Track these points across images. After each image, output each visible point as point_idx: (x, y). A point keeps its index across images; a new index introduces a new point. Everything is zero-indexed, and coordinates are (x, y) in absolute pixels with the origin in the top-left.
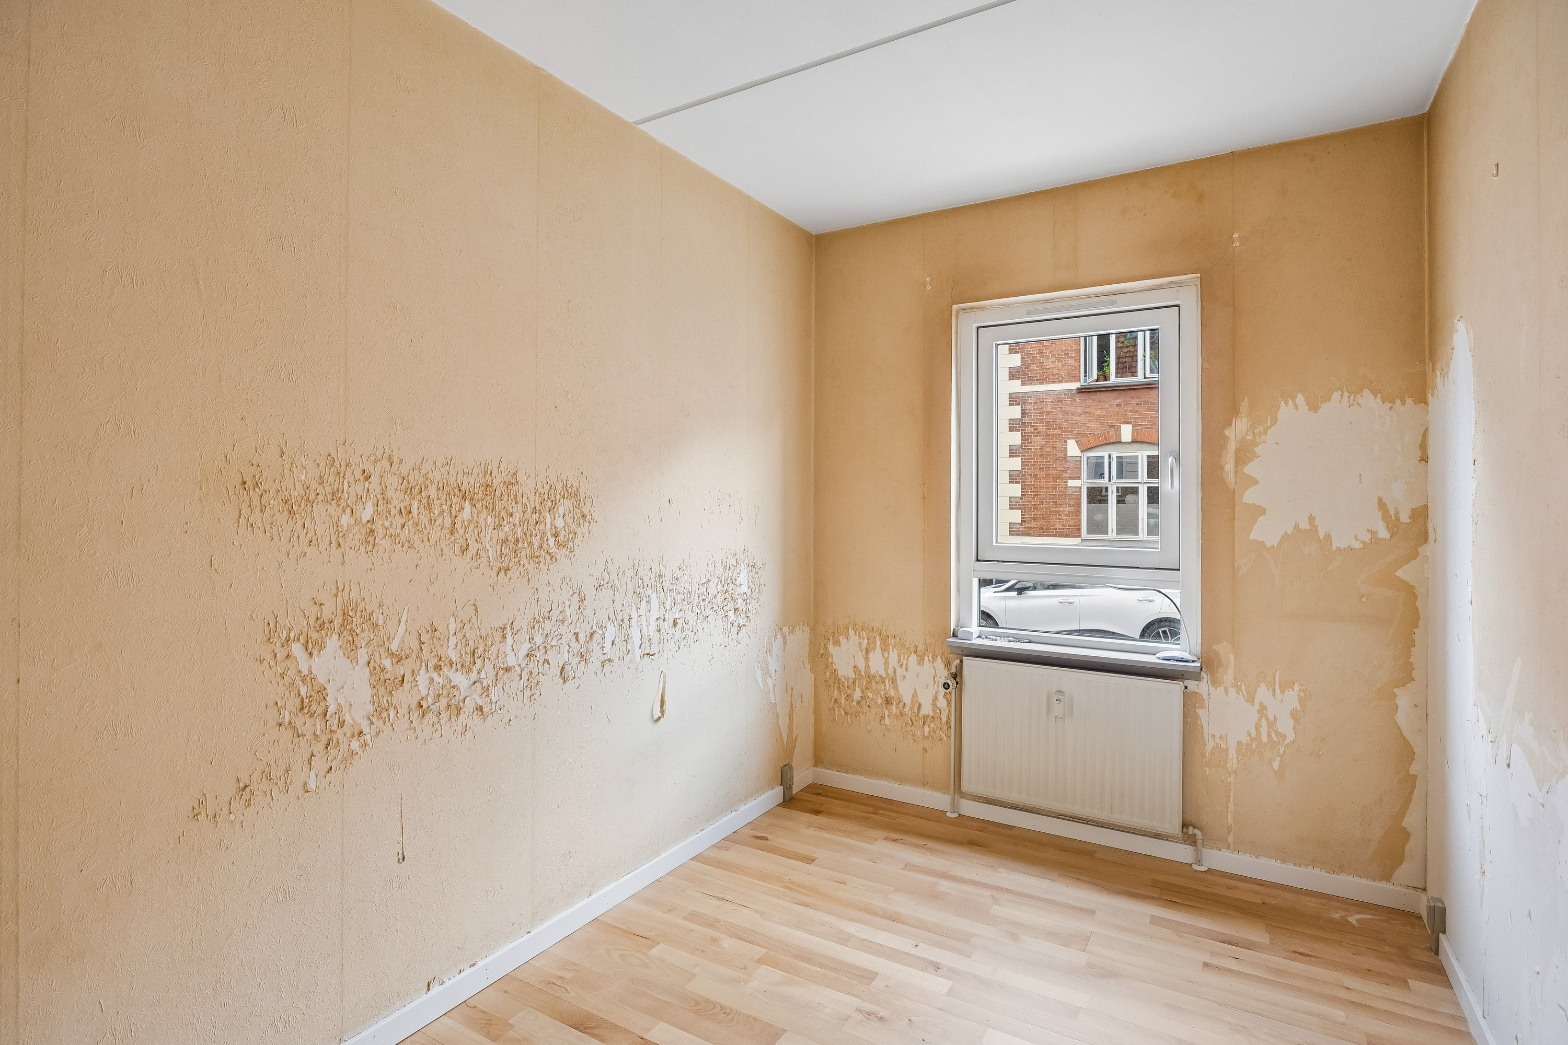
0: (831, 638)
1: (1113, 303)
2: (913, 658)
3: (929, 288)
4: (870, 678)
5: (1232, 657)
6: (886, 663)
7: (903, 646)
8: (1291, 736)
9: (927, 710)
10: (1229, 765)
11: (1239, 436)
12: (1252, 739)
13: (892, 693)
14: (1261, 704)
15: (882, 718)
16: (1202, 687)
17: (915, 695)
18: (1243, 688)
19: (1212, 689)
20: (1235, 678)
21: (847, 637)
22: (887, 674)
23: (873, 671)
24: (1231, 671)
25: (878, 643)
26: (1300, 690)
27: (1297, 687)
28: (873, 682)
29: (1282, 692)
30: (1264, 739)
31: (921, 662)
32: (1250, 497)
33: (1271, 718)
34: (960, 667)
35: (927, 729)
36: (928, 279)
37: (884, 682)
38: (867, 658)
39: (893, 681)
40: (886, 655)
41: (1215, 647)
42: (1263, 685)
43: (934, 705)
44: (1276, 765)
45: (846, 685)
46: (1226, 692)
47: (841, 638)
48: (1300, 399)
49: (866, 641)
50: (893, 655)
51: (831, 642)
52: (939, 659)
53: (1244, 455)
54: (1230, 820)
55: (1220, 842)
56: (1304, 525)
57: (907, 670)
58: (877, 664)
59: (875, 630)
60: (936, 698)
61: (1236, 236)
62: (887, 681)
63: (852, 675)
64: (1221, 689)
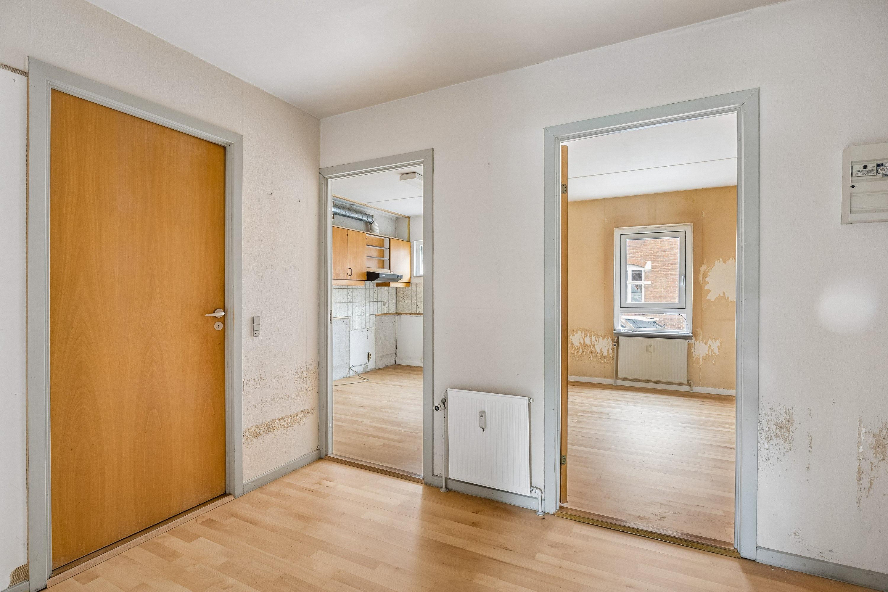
0: (571, 333)
1: (666, 230)
2: (601, 338)
3: (606, 222)
4: (586, 345)
5: (701, 332)
6: (591, 340)
7: (597, 334)
8: (718, 353)
9: (605, 354)
10: (700, 363)
11: (704, 270)
12: (707, 355)
13: (593, 350)
14: (709, 345)
15: (590, 358)
16: (693, 341)
17: (601, 350)
18: (704, 341)
19: (695, 342)
20: (702, 338)
21: (577, 333)
22: (591, 344)
23: (586, 343)
24: (701, 336)
25: (588, 334)
26: (720, 340)
27: (719, 340)
28: (586, 347)
29: (715, 341)
30: (710, 355)
31: (603, 339)
32: (707, 287)
33: (712, 349)
34: (618, 340)
35: (605, 360)
36: (606, 219)
37: (590, 346)
38: (584, 339)
39: (594, 346)
40: (591, 338)
41: (696, 330)
42: (710, 340)
43: (608, 352)
44: (713, 362)
45: (577, 348)
46: (700, 342)
47: (575, 333)
48: (721, 260)
49: (584, 334)
50: (594, 338)
51: (571, 335)
52: (610, 338)
53: (705, 275)
54: (700, 378)
55: (698, 385)
56: (722, 295)
57: (598, 342)
58: (588, 341)
59: (587, 330)
60: (608, 350)
61: (703, 213)
62: (591, 346)
63: (579, 345)
64: (698, 342)
